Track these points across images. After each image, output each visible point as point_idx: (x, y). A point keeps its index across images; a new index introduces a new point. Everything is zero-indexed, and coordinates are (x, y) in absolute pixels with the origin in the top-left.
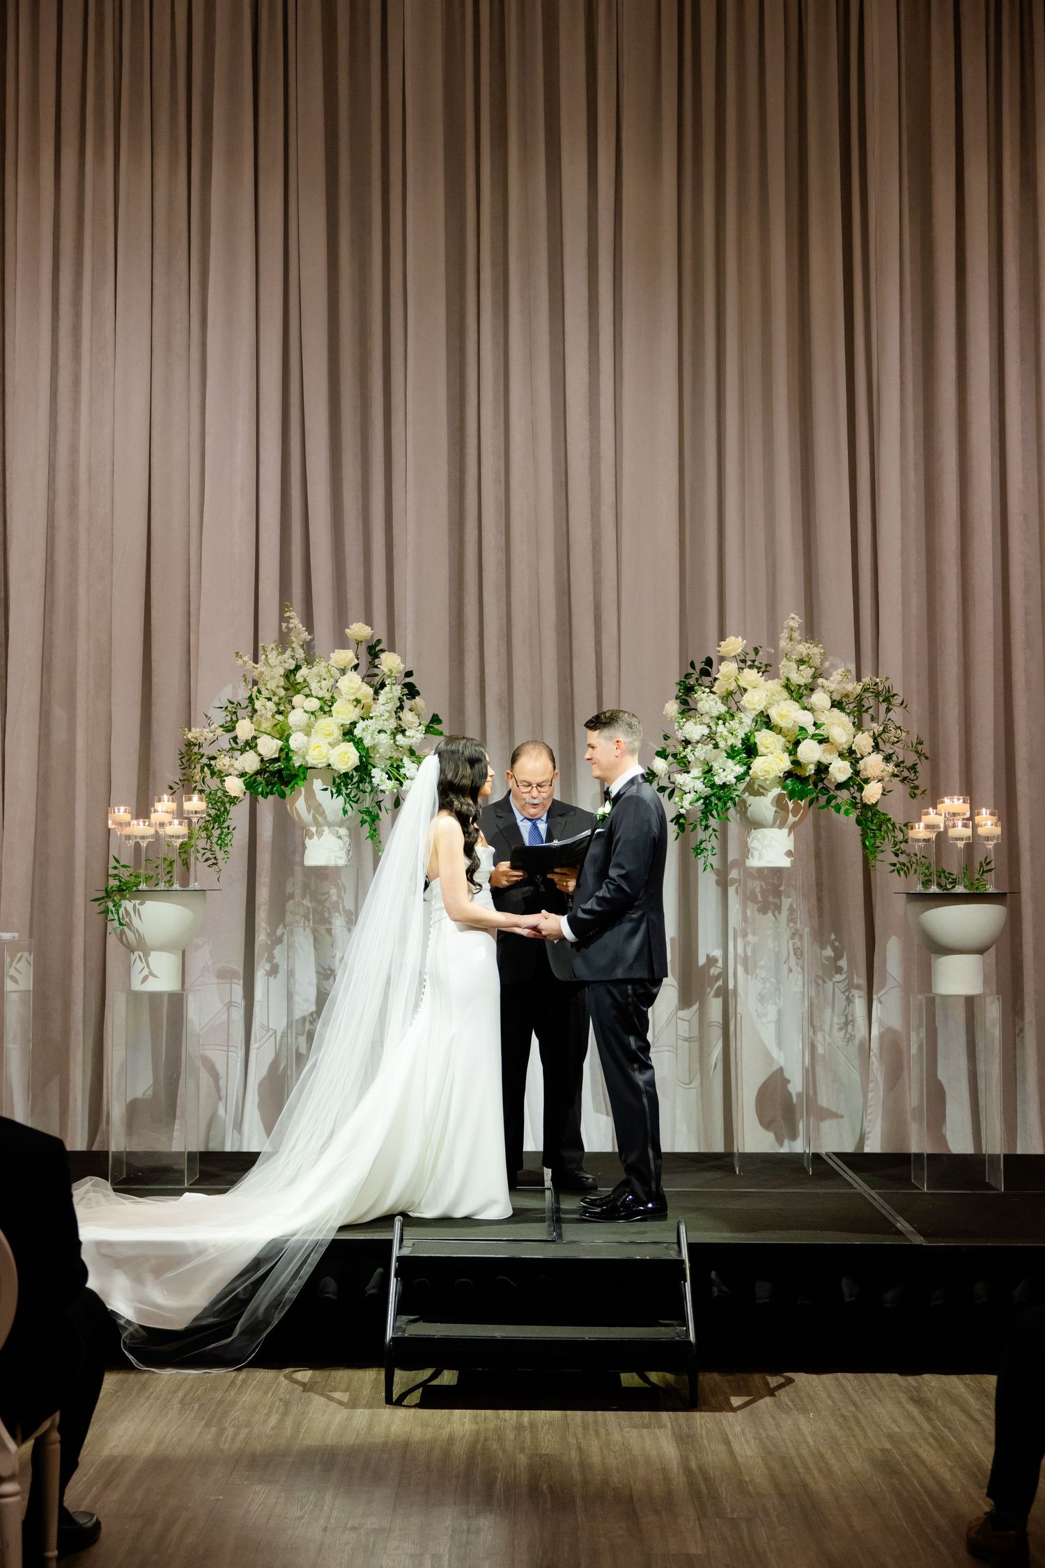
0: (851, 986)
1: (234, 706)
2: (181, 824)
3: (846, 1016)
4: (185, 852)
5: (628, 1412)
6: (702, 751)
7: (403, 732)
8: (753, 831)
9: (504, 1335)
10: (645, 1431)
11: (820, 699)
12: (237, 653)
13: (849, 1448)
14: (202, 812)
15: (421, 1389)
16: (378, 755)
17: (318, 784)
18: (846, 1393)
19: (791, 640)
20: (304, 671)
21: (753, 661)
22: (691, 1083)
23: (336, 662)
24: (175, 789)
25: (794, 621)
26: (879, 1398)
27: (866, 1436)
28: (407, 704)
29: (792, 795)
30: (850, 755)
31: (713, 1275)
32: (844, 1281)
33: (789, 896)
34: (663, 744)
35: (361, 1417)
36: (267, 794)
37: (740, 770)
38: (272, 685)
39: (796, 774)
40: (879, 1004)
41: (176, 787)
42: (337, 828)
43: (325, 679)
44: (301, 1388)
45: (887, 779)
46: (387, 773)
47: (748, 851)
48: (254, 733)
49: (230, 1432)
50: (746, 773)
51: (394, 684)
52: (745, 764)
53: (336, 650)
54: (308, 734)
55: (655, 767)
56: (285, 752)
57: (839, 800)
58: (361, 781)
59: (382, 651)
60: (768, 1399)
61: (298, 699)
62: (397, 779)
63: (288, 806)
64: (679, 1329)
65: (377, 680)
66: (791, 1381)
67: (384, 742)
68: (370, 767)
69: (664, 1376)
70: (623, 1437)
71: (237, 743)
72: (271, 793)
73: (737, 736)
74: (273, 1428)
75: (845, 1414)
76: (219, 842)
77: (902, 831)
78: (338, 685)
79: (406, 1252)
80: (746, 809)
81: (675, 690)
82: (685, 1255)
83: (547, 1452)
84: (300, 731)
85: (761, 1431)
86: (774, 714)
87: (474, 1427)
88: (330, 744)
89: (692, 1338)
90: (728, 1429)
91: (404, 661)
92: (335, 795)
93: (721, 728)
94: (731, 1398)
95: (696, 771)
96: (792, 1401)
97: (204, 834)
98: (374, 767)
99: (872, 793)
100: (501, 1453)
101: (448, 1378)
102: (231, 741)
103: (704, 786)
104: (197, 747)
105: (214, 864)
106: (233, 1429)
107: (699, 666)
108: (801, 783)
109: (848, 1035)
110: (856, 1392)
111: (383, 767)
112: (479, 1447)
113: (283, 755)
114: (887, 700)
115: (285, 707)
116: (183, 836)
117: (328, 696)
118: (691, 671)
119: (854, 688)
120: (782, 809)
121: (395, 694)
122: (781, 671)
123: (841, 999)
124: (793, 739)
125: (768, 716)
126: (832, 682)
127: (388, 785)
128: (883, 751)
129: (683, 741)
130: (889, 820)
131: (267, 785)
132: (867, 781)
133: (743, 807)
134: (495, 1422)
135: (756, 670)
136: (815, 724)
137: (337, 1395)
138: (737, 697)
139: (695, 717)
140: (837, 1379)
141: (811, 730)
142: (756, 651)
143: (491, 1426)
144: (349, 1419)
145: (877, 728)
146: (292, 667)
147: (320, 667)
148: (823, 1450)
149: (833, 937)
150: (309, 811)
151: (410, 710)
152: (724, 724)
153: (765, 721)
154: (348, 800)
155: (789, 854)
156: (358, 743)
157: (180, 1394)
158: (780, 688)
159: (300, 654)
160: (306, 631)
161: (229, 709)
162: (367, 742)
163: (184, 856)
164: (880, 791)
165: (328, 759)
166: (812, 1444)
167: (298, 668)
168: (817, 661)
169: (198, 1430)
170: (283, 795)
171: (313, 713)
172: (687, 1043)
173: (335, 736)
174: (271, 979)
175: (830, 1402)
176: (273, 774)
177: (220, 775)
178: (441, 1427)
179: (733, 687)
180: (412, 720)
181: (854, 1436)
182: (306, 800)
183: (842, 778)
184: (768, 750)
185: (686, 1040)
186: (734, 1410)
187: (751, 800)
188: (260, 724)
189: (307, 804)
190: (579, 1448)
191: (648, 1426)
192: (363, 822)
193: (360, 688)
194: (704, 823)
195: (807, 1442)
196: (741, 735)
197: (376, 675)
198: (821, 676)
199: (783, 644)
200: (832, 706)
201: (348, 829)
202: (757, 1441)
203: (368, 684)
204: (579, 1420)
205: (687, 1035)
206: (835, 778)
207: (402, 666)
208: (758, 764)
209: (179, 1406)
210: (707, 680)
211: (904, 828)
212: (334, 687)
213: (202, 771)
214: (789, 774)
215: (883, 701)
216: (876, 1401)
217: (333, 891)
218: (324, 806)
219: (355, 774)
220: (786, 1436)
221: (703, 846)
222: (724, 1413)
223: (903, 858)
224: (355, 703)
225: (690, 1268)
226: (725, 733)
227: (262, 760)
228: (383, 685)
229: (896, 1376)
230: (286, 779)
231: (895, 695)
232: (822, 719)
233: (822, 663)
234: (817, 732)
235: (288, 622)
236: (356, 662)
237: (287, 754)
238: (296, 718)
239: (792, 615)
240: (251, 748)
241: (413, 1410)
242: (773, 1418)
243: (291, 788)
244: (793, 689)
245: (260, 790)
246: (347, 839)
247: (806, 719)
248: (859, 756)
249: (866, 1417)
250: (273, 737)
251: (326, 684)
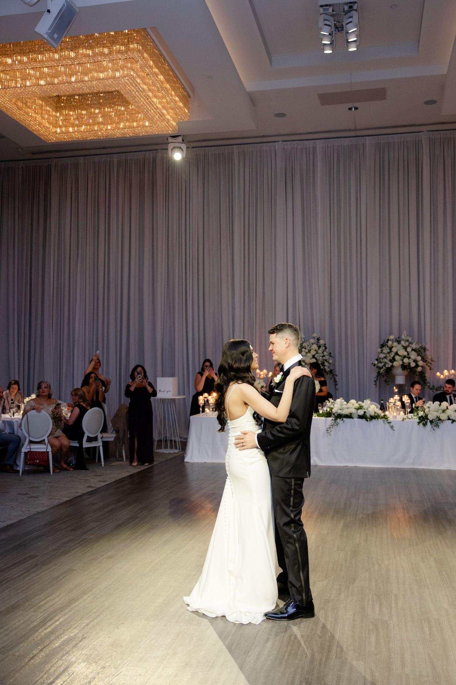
6: (384, 360)
7: (324, 356)
11: (409, 349)
19: (404, 336)
20: (304, 344)
23: (311, 342)
25: (405, 332)
29: (403, 369)
30: (415, 361)
34: (377, 357)
39: (404, 365)
50: (393, 365)
51: (322, 347)
52: (393, 363)
55: (375, 362)
57: (413, 371)
59: (320, 339)
61: (303, 350)
67: (321, 359)
86: (399, 353)
91: (324, 342)
93: (388, 355)
95: (383, 364)
99: (419, 369)
107: (385, 341)
108: (405, 367)
114: (424, 349)
119: (417, 347)
122: (402, 343)
124: (403, 358)
126: (413, 345)
132: (419, 366)
135: (396, 342)
136: (408, 354)
141: (407, 356)
145: (422, 355)
147: (308, 343)
153: (397, 354)
156: (316, 359)
158: (401, 347)
162: (318, 358)
168: (410, 341)
171: (306, 353)
184: (397, 360)
196: (392, 356)
198: (410, 344)
200: (412, 351)
206: (412, 366)
208: (395, 363)
214: (402, 365)
232: (410, 353)
244: (404, 347)
247: (406, 354)
251: (309, 347)
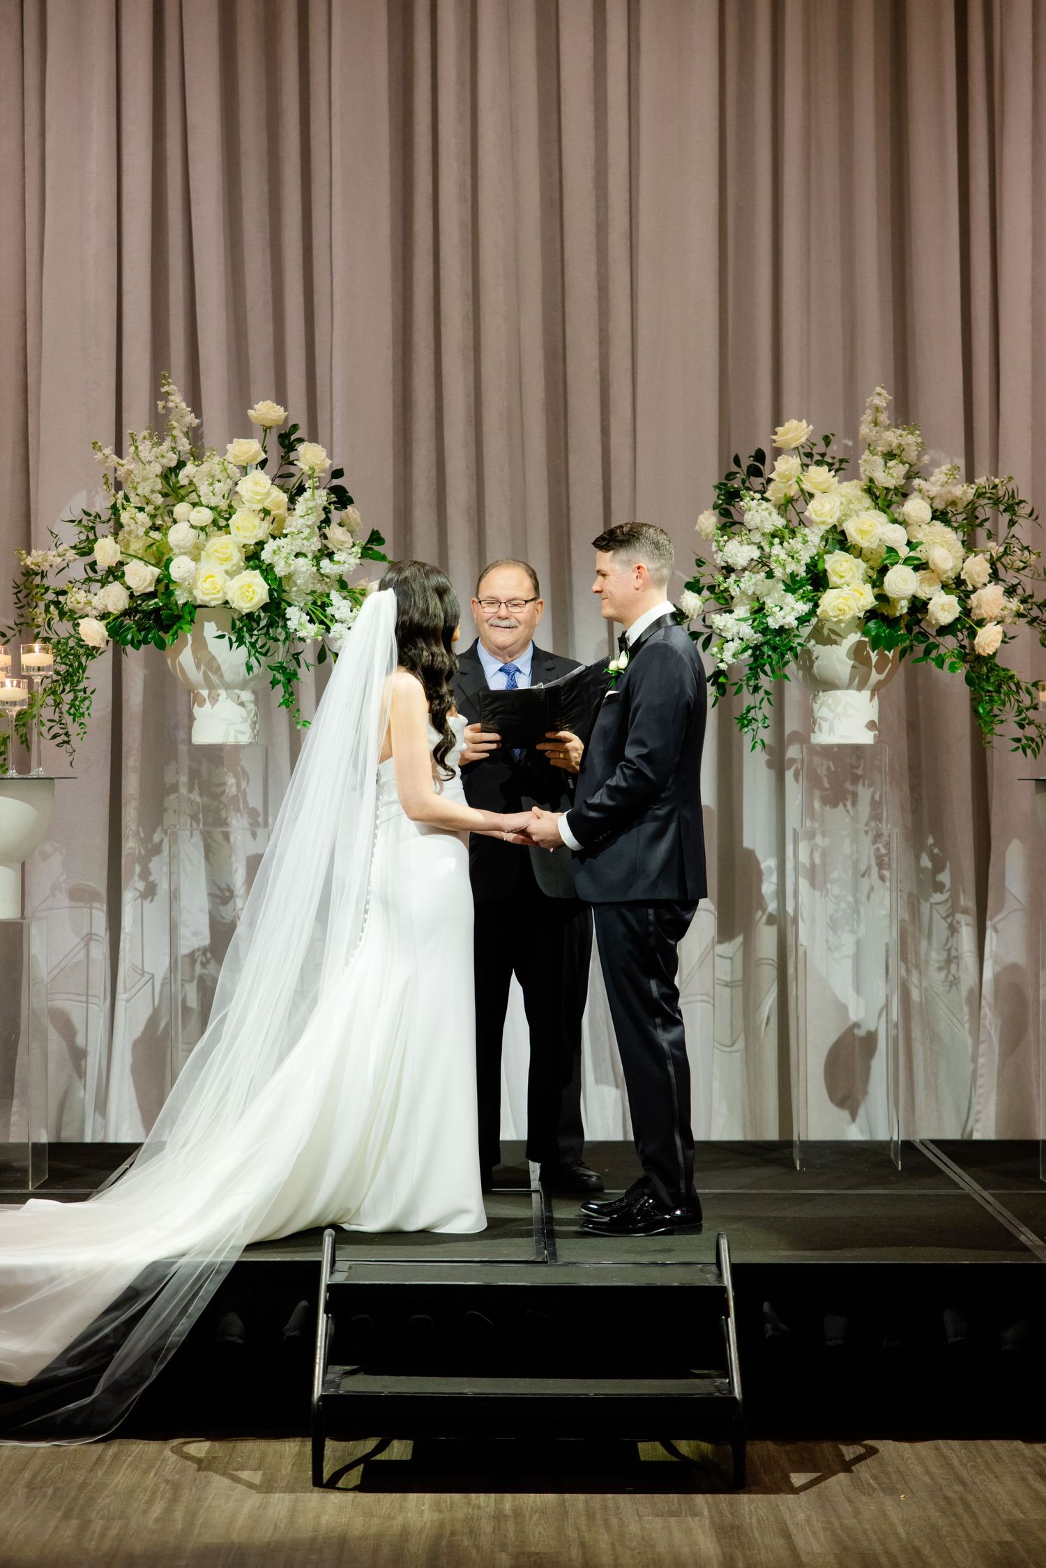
0: (954, 909)
1: (92, 518)
2: (18, 686)
3: (949, 951)
4: (24, 725)
5: (649, 1496)
6: (751, 583)
7: (330, 555)
8: (821, 694)
9: (477, 1391)
10: (673, 1520)
11: (916, 508)
12: (95, 444)
13: (956, 1541)
14: (48, 668)
15: (361, 1467)
16: (294, 589)
17: (210, 629)
18: (950, 1467)
19: (876, 424)
20: (190, 469)
21: (823, 455)
22: (733, 1044)
23: (235, 456)
24: (9, 637)
25: (880, 397)
26: (996, 1473)
27: (977, 1525)
28: (336, 515)
29: (875, 644)
30: (958, 586)
31: (766, 1306)
32: (948, 1315)
33: (872, 784)
34: (695, 572)
35: (279, 1504)
36: (140, 642)
37: (804, 608)
38: (144, 489)
39: (883, 614)
40: (994, 934)
41: (9, 633)
42: (238, 691)
43: (219, 481)
44: (195, 1466)
45: (1008, 620)
46: (308, 614)
47: (814, 722)
48: (119, 558)
49: (98, 1525)
50: (812, 612)
51: (317, 488)
52: (810, 600)
53: (235, 440)
54: (196, 559)
55: (684, 604)
56: (165, 585)
57: (942, 650)
58: (271, 624)
59: (300, 440)
60: (842, 1476)
61: (181, 509)
62: (322, 622)
63: (169, 661)
64: (719, 1381)
65: (293, 482)
66: (872, 1451)
67: (304, 569)
68: (284, 605)
69: (698, 1446)
70: (643, 1528)
71: (95, 571)
72: (145, 641)
73: (799, 561)
74: (157, 1521)
75: (950, 1494)
76: (72, 711)
77: (1029, 693)
78: (238, 489)
79: (340, 1278)
80: (812, 662)
81: (712, 496)
82: (727, 1280)
83: (537, 1551)
84: (185, 554)
85: (833, 1519)
86: (850, 528)
87: (436, 1516)
88: (227, 572)
89: (737, 1392)
90: (787, 1517)
91: (330, 456)
92: (235, 645)
93: (777, 550)
94: (792, 1475)
95: (742, 611)
96: (875, 1478)
97: (50, 700)
98: (290, 605)
99: (988, 639)
100: (474, 1551)
101: (399, 1450)
102: (88, 568)
103: (752, 631)
104: (39, 577)
105: (64, 742)
106: (101, 1522)
107: (746, 462)
108: (889, 626)
109: (951, 978)
110: (965, 1465)
111: (302, 605)
112: (444, 1543)
113: (161, 588)
114: (1010, 509)
115: (163, 520)
116: (22, 702)
117: (223, 505)
118: (734, 468)
119: (963, 492)
120: (861, 663)
121: (319, 502)
122: (862, 469)
123: (941, 927)
124: (877, 565)
125: (843, 533)
126: (933, 484)
127: (310, 631)
128: (1004, 581)
129: (723, 568)
130: (1012, 677)
131: (139, 631)
132: (981, 623)
133: (806, 661)
134: (465, 1510)
135: (826, 468)
136: (909, 543)
137: (245, 1475)
138: (799, 505)
139: (739, 534)
140: (937, 1448)
141: (904, 552)
142: (827, 439)
143: (460, 1515)
144: (263, 1507)
145: (996, 548)
146: (173, 464)
147: (212, 464)
148: (918, 1543)
149: (931, 841)
150: (198, 667)
151: (340, 525)
152: (781, 543)
153: (839, 539)
154: (253, 651)
155: (871, 725)
156: (267, 571)
157: (27, 1475)
158: (860, 493)
159: (184, 445)
160: (191, 412)
161: (84, 523)
162: (280, 570)
163: (23, 730)
164: (1000, 637)
165: (225, 594)
166: (903, 1536)
167: (181, 464)
168: (912, 454)
169: (53, 1523)
170: (161, 645)
171: (202, 529)
172: (728, 990)
173: (234, 561)
174: (146, 903)
175: (927, 1479)
176: (147, 615)
177: (73, 617)
178: (390, 1517)
179: (793, 491)
180: (343, 539)
181: (962, 1525)
182: (194, 651)
183: (946, 618)
184: (842, 581)
185: (727, 985)
186: (796, 1491)
187: (818, 650)
188: (127, 545)
189: (195, 657)
190: (583, 1545)
191: (676, 1514)
192: (274, 683)
193: (268, 494)
194: (752, 683)
195: (897, 1534)
196: (805, 558)
197: (292, 475)
198: (917, 475)
199: (865, 429)
200: (934, 518)
201: (254, 692)
202: (829, 1533)
203: (281, 487)
204: (581, 1505)
205: (728, 979)
206: (937, 620)
207: (328, 462)
208: (829, 601)
209: (26, 1490)
210: (757, 482)
211: (1033, 690)
212: (233, 493)
213: (47, 610)
214: (871, 614)
215: (1005, 511)
216: (991, 1476)
217: (231, 781)
218: (220, 660)
219: (262, 615)
220: (868, 1526)
221: (751, 715)
222: (782, 1495)
223: (1030, 731)
224: (262, 515)
225: (735, 1298)
226: (783, 556)
227: (132, 596)
228: (301, 490)
229: (1019, 1444)
230: (166, 623)
231: (1021, 502)
232: (919, 536)
233: (919, 456)
234: (911, 554)
235: (167, 401)
236: (263, 456)
237: (167, 586)
238: (179, 535)
239: (879, 389)
240: (116, 578)
241: (351, 1495)
242: (850, 1501)
243: (173, 635)
244: (878, 493)
245: (129, 637)
246: (252, 706)
247: (896, 536)
248: (970, 588)
249: (978, 1500)
250: (147, 563)
251: (221, 488)
